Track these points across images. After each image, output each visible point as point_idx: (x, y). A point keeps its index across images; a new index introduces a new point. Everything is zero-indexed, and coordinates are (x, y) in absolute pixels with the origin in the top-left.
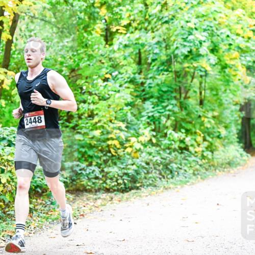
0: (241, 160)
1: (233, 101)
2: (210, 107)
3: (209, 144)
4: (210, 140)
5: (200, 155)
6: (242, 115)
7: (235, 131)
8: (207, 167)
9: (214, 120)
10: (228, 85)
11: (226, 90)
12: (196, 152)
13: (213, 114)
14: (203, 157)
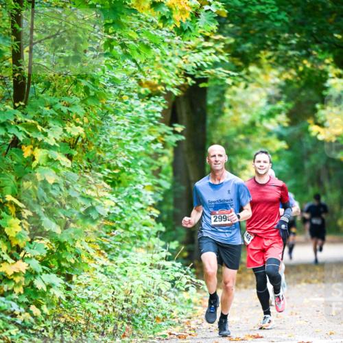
0: (174, 302)
1: (140, 83)
2: (51, 107)
3: (54, 247)
4: (58, 230)
5: (21, 290)
6: (173, 139)
7: (149, 197)
8: (49, 334)
9: (70, 157)
10: (117, 24)
11: (109, 43)
12: (5, 278)
13: (65, 131)
14: (33, 295)
